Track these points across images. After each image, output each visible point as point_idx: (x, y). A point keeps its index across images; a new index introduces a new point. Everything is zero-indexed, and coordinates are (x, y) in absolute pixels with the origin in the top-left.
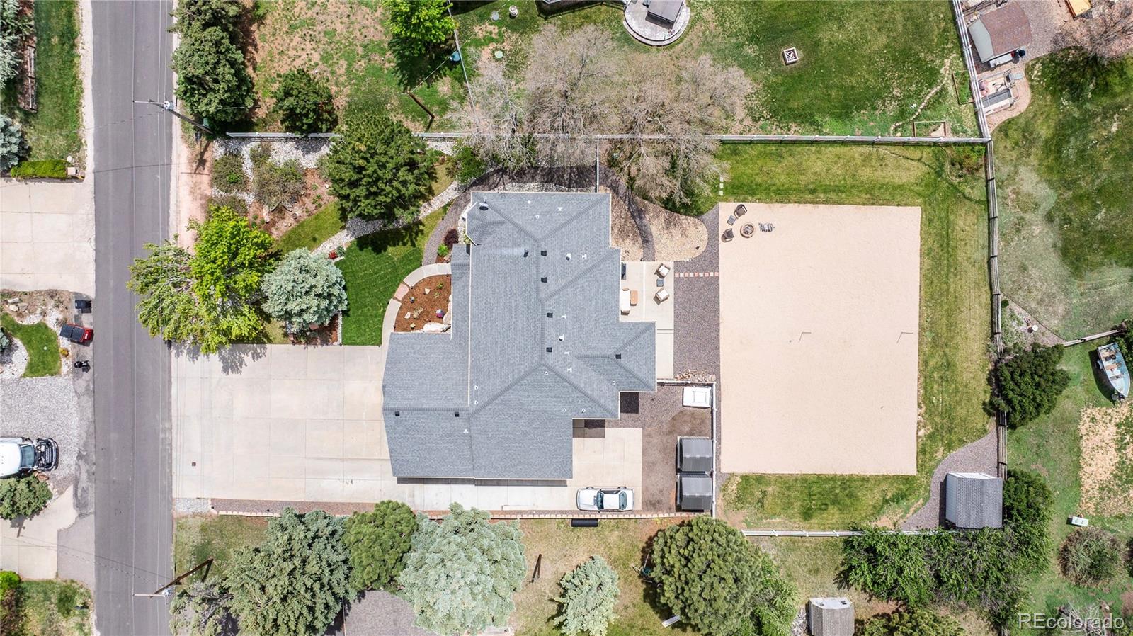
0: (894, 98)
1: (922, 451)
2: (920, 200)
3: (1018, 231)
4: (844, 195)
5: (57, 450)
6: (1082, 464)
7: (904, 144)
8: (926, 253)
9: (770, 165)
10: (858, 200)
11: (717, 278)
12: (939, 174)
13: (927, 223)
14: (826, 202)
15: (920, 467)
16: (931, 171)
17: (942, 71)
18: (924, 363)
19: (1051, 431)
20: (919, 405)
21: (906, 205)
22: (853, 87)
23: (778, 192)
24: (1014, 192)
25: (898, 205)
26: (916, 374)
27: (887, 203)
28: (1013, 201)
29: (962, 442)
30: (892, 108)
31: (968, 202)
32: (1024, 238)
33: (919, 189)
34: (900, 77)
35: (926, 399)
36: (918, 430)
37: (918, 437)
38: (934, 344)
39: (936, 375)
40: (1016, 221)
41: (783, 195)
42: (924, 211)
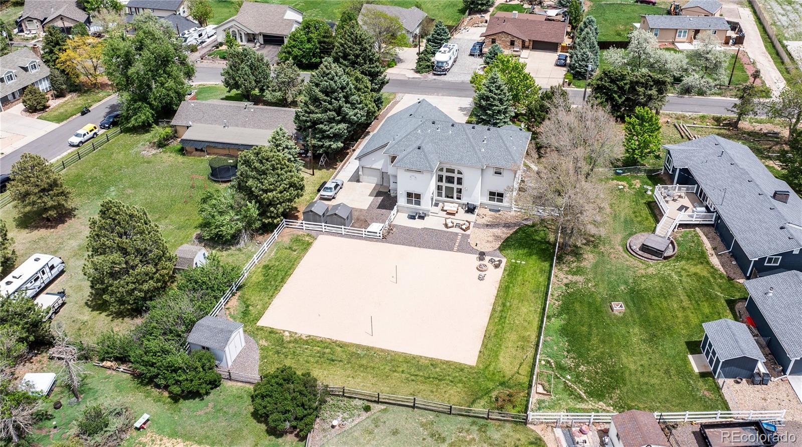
0: (577, 366)
1: (272, 331)
2: (481, 366)
3: (432, 435)
4: (496, 320)
5: (440, 75)
6: (188, 443)
7: (534, 365)
8: (434, 363)
9: (529, 287)
10: (491, 328)
11: (451, 249)
12: (502, 384)
13: (461, 368)
14: (494, 310)
15: (262, 329)
16: (506, 379)
17: (601, 403)
18: (342, 345)
19: (233, 425)
20: (309, 336)
21: (479, 357)
22: (589, 341)
23: (507, 287)
24: (474, 439)
25: (480, 352)
26: (335, 338)
27: (484, 345)
28: (465, 437)
29: (263, 358)
30: (568, 362)
31: (471, 401)
32: (424, 439)
33: (491, 368)
34: (597, 373)
35: (311, 341)
36: (290, 332)
37: (284, 331)
38: (352, 354)
39: (327, 351)
40: (443, 436)
41: (505, 289)
42: (471, 367)
